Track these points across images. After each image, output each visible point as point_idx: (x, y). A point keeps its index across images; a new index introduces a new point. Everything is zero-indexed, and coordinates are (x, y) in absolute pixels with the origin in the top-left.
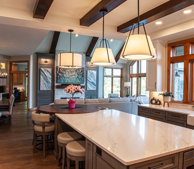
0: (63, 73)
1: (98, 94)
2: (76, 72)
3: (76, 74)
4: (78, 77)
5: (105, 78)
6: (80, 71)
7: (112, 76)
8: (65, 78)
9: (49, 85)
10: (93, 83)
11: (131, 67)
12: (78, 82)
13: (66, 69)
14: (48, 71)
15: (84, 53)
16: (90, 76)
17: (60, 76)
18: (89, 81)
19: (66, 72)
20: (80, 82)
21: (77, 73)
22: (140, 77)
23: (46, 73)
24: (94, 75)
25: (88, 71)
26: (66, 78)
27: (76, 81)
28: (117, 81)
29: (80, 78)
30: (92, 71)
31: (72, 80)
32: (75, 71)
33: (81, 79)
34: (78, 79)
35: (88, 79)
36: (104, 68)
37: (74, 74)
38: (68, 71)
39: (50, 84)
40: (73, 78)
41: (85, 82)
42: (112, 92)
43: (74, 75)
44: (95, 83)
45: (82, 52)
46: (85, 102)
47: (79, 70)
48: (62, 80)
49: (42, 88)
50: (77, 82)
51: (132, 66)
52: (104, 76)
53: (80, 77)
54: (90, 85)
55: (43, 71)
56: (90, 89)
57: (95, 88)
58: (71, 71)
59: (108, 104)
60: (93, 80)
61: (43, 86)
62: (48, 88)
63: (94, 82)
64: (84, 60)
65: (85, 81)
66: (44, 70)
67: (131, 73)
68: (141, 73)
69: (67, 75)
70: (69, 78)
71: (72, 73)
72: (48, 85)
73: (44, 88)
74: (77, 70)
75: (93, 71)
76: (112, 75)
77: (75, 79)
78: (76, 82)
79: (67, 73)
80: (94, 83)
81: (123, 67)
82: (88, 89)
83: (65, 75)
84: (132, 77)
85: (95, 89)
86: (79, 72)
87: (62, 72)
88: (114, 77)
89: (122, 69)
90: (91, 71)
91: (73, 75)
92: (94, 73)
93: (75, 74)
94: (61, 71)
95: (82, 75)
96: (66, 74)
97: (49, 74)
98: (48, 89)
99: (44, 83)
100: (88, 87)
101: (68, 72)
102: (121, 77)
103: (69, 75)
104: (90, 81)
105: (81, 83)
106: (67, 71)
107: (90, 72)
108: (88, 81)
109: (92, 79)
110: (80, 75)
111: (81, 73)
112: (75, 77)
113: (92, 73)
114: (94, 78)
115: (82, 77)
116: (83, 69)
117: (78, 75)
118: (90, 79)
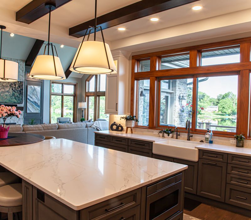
1: (43, 118)
2: (11, 88)
3: (11, 89)
4: (13, 95)
5: (52, 96)
6: (17, 86)
7: (62, 94)
10: (35, 103)
11: (87, 82)
12: (14, 102)
15: (22, 61)
16: (31, 94)
18: (30, 100)
20: (16, 101)
21: (12, 89)
22: (99, 96)
24: (37, 93)
25: (29, 87)
27: (11, 100)
28: (69, 101)
29: (16, 96)
30: (34, 87)
31: (5, 99)
32: (9, 85)
33: (18, 98)
34: (14, 97)
35: (28, 97)
36: (51, 82)
37: (8, 90)
40: (6, 95)
41: (23, 102)
42: (62, 116)
43: (8, 92)
44: (39, 103)
45: (20, 60)
46: (23, 130)
47: (15, 85)
50: (12, 101)
51: (89, 81)
52: (51, 94)
53: (16, 94)
54: (31, 106)
56: (31, 111)
57: (38, 109)
58: (3, 85)
59: (55, 131)
60: (35, 99)
64: (23, 71)
65: (23, 100)
67: (87, 91)
68: (99, 91)
71: (4, 89)
74: (12, 84)
75: (36, 87)
76: (62, 92)
77: (8, 98)
78: (10, 101)
80: (37, 103)
81: (77, 82)
82: (28, 112)
84: (88, 96)
85: (38, 111)
86: (15, 88)
88: (65, 95)
89: (75, 85)
90: (32, 86)
91: (6, 92)
92: (37, 90)
93: (9, 89)
95: (20, 91)
100: (29, 109)
102: (75, 96)
104: (31, 100)
105: (19, 103)
107: (31, 87)
108: (28, 100)
109: (34, 97)
110: (16, 92)
111: (18, 88)
112: (9, 95)
113: (35, 89)
114: (36, 97)
115: (19, 95)
116: (21, 83)
117: (14, 91)
118: (31, 97)
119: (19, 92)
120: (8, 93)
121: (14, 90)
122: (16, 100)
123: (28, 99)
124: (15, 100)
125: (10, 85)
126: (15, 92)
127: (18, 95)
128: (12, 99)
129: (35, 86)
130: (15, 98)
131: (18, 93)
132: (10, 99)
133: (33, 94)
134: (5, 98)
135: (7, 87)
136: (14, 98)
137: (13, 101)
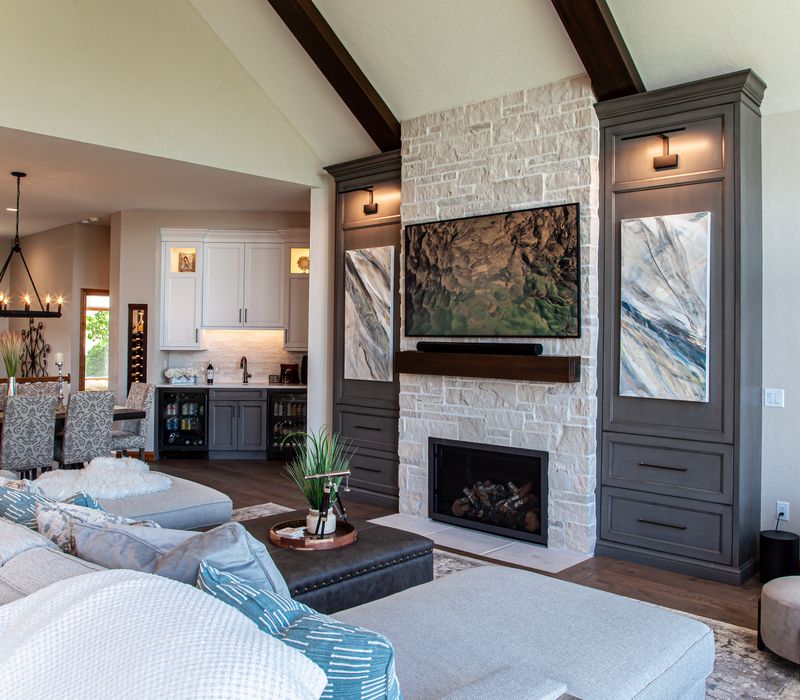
0: (435, 267)
2: (518, 250)
3: (518, 260)
4: (531, 288)
6: (546, 234)
8: (447, 297)
9: (380, 351)
10: (673, 334)
12: (535, 329)
13: (453, 237)
14: (376, 265)
16: (641, 272)
17: (420, 285)
18: (637, 317)
19: (451, 259)
20: (543, 324)
21: (525, 258)
23: (370, 275)
24: (680, 258)
25: (629, 227)
26: (453, 298)
27: (519, 319)
29: (544, 292)
30: (662, 224)
31: (493, 315)
32: (507, 240)
33: (551, 305)
34: (532, 302)
35: (627, 295)
37: (504, 264)
38: (466, 244)
39: (384, 341)
40: (496, 295)
43: (503, 274)
44: (700, 332)
47: (537, 234)
48: (432, 313)
49: (352, 365)
50: (524, 326)
53: (545, 284)
54: (643, 354)
55: (357, 266)
56: (643, 387)
57: (691, 377)
58: (481, 244)
60: (673, 301)
61: (356, 357)
62: (377, 368)
63: (688, 326)
66: (361, 262)
69: (460, 280)
70: (472, 295)
71: (487, 261)
72: (375, 351)
73: (359, 364)
74: (521, 231)
75: (677, 221)
77: (508, 306)
78: (515, 324)
79: (459, 261)
80: (686, 334)
82: (628, 391)
83: (445, 281)
85: (695, 392)
86: (536, 247)
87: (432, 262)
90: (650, 222)
91: (495, 277)
92: (682, 241)
93: (510, 260)
94: (428, 253)
95: (563, 263)
96: (450, 269)
97: (378, 279)
98: (374, 372)
99: (358, 338)
100: (631, 374)
101: (466, 254)
103: (469, 278)
104: (646, 312)
105: (560, 336)
106: (459, 249)
107: (644, 228)
108: (625, 318)
109: (661, 293)
110: (543, 270)
111: (551, 248)
112: (512, 289)
113: (667, 239)
114: (679, 288)
115: (560, 284)
116: (566, 214)
117: (532, 266)
118: (645, 296)
119: (557, 269)
120: (503, 284)
121: (531, 259)
122: (544, 316)
123: (626, 305)
124: (537, 316)
125: (514, 238)
126: (540, 273)
127: (556, 289)
128: (523, 312)
129: (667, 219)
130: (541, 307)
131: (555, 276)
132: (516, 312)
133: (657, 272)
134: (492, 310)
135: (501, 247)
136: (533, 305)
137: (530, 323)
